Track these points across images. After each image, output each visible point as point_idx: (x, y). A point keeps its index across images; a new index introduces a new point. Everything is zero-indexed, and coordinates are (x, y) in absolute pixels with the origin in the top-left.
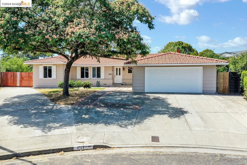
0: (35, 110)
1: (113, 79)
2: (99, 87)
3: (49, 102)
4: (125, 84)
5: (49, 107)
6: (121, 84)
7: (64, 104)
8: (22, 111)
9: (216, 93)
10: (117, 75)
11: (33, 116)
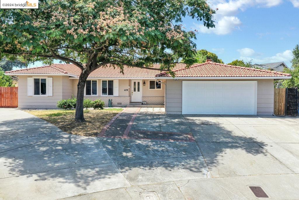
0: (45, 146)
1: (130, 96)
2: (112, 107)
3: (59, 132)
4: (146, 103)
5: (64, 140)
6: (141, 103)
7: (85, 135)
8: (24, 148)
9: (273, 115)
10: (135, 90)
11: (46, 157)
